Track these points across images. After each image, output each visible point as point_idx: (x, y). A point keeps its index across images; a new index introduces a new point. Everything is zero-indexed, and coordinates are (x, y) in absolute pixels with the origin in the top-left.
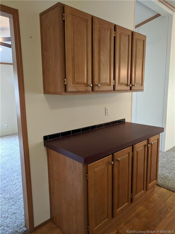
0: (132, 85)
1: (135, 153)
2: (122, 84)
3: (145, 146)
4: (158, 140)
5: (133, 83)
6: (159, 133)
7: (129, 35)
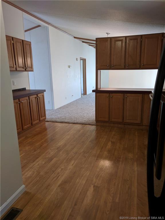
0: (26, 68)
1: (30, 100)
2: (20, 67)
3: (36, 98)
4: (43, 96)
5: (27, 67)
6: (43, 93)
7: (21, 42)
